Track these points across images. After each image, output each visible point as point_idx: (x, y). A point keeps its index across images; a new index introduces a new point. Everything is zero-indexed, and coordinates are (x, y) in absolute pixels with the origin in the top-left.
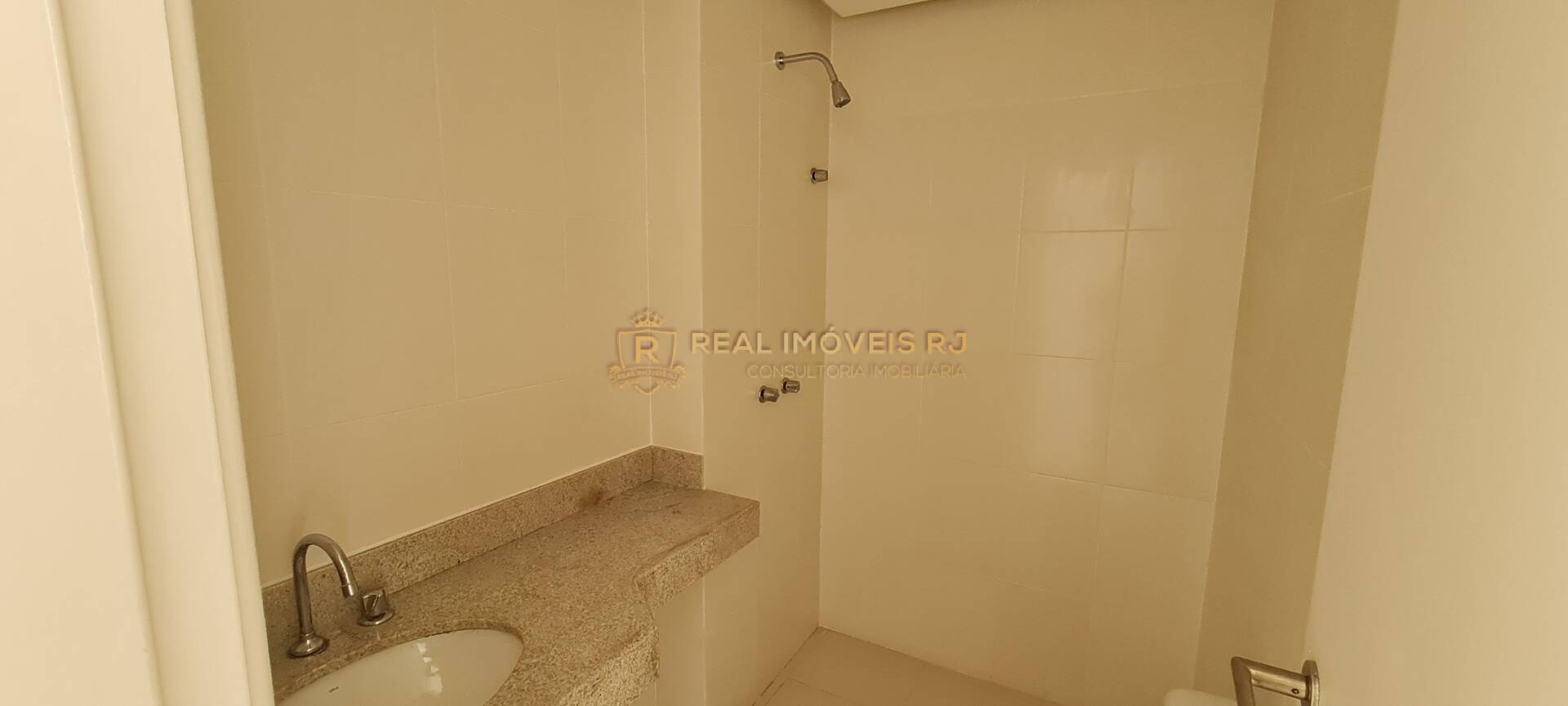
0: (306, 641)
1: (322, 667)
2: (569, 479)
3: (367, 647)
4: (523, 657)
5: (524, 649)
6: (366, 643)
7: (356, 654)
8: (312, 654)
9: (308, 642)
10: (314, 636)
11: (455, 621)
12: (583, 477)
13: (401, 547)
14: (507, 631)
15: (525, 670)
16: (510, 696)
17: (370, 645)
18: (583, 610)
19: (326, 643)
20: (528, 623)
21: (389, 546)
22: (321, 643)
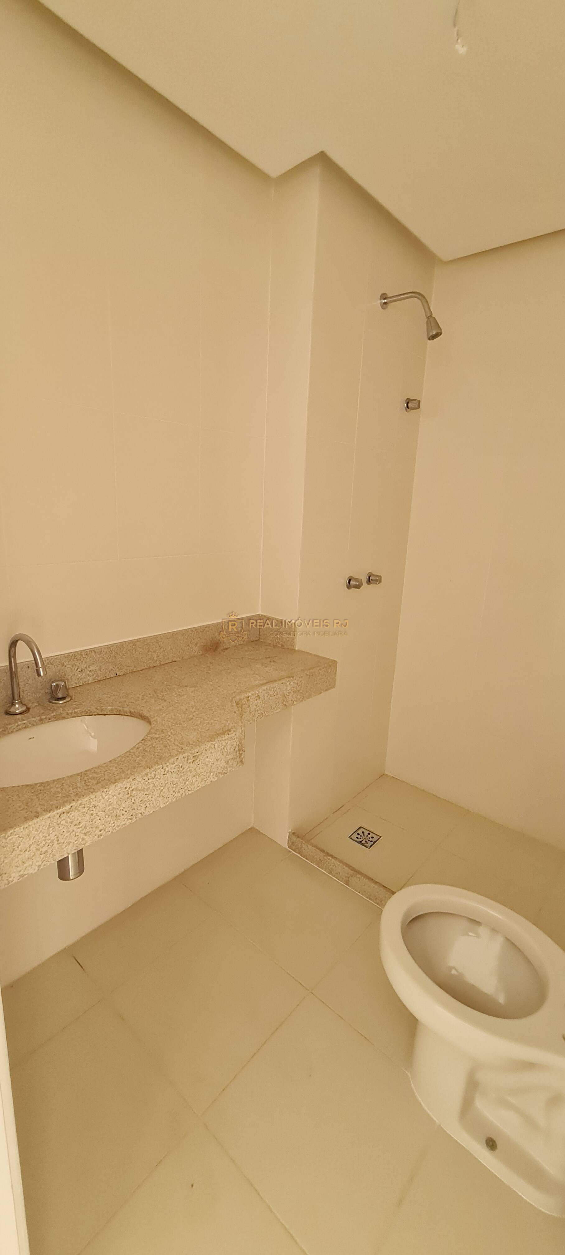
0: (15, 705)
1: (24, 722)
2: (196, 629)
3: (52, 715)
4: (150, 733)
5: (151, 729)
6: (53, 713)
7: (46, 718)
8: (19, 714)
9: (17, 706)
10: (21, 703)
11: (110, 708)
12: (207, 629)
13: (78, 657)
14: (142, 719)
15: (150, 741)
16: (138, 752)
17: (54, 714)
18: (195, 712)
19: (28, 709)
20: (155, 715)
21: (71, 654)
22: (24, 708)
